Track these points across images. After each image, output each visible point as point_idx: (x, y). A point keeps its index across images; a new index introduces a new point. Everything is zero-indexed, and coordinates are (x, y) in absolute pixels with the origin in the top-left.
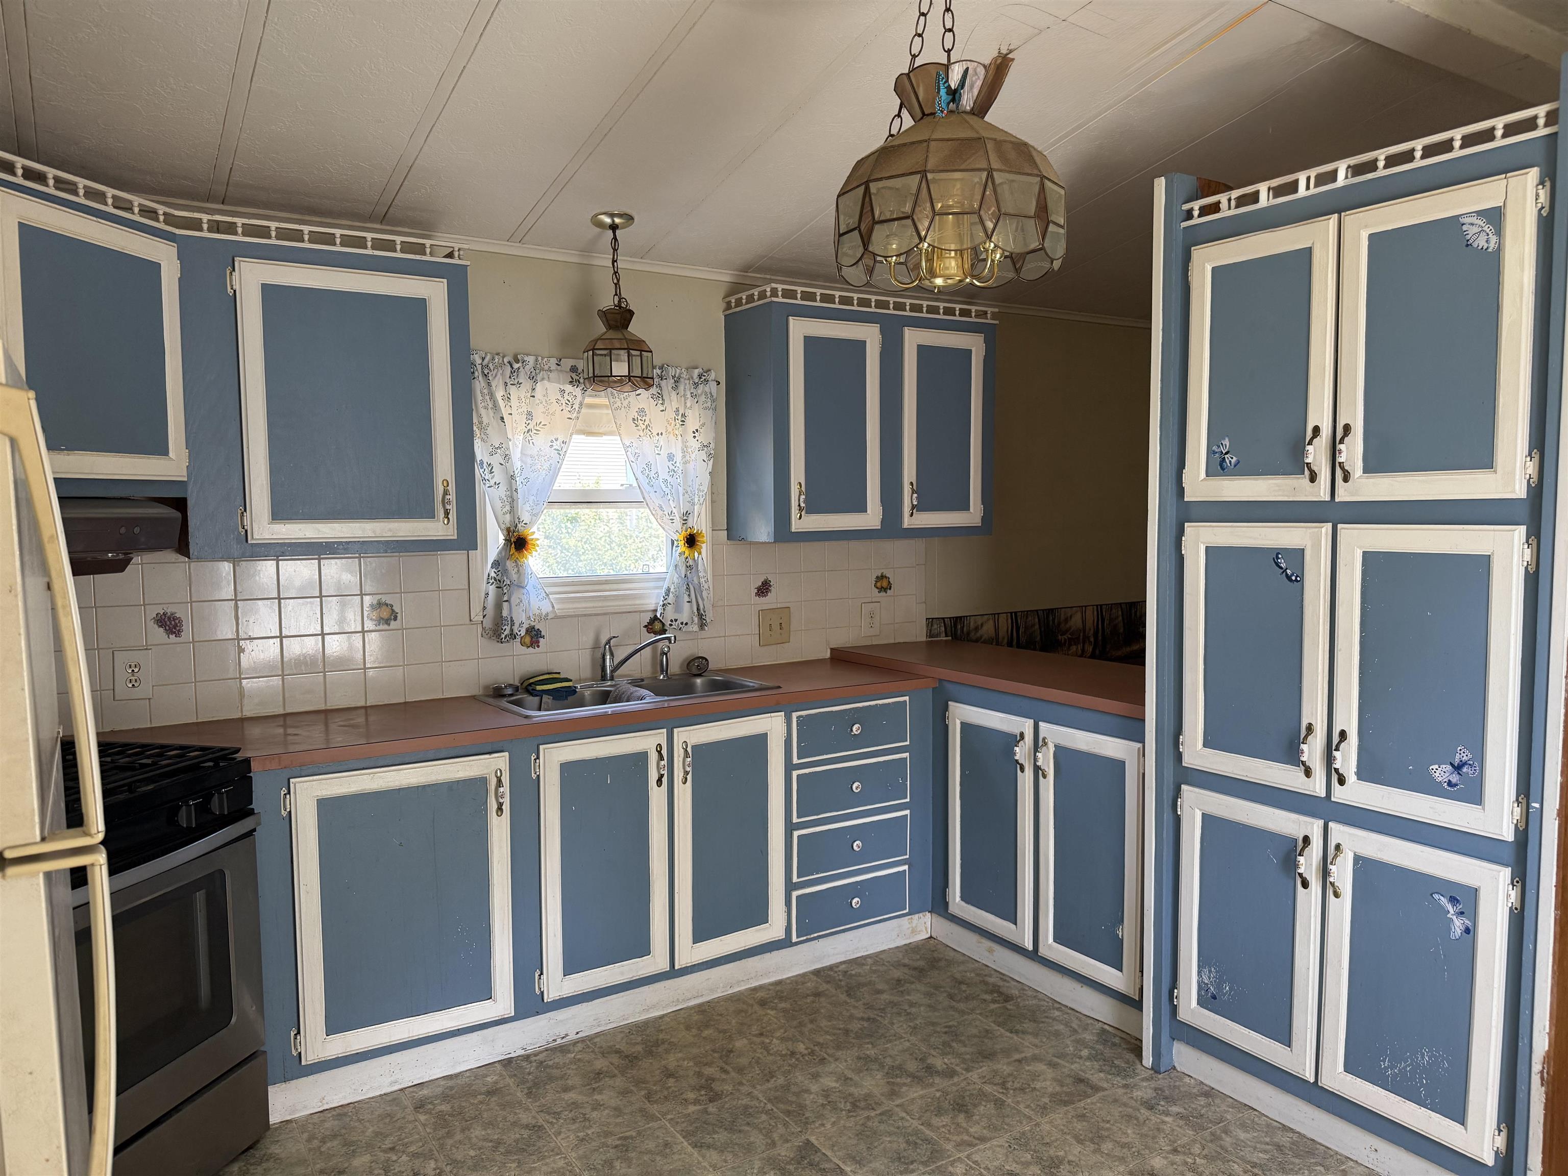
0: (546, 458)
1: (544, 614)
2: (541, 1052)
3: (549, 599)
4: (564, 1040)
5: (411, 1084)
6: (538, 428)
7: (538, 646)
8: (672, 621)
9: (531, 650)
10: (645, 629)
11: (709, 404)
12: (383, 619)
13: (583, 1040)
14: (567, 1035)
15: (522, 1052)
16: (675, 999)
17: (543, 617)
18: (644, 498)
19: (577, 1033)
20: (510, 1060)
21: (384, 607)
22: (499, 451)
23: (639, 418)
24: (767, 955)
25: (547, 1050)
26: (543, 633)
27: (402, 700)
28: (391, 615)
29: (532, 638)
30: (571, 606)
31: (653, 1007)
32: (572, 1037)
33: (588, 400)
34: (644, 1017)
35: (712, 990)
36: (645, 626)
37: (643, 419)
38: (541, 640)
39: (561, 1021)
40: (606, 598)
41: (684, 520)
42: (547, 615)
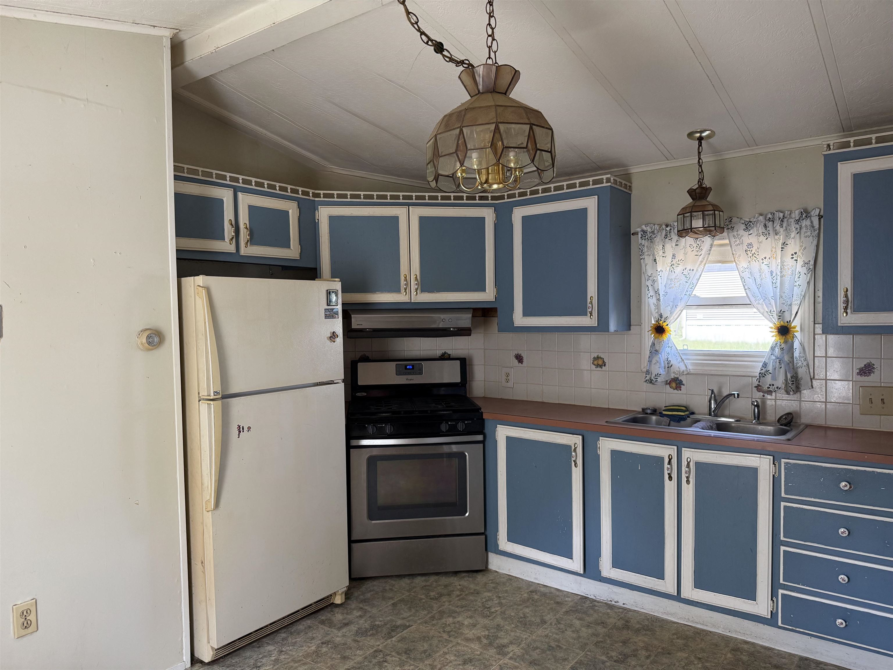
0: (678, 280)
1: (681, 371)
2: (602, 603)
3: (684, 363)
4: (616, 604)
5: (543, 584)
6: (679, 263)
7: (680, 390)
8: (770, 385)
9: (676, 391)
10: (756, 389)
11: (809, 233)
12: (599, 365)
13: (625, 609)
14: (618, 602)
15: (594, 598)
16: (687, 618)
17: (681, 372)
18: (751, 302)
19: (624, 604)
20: (586, 598)
21: (600, 359)
22: (650, 278)
23: (748, 249)
24: (761, 625)
25: (605, 603)
26: (684, 383)
27: (607, 407)
28: (603, 363)
29: (677, 384)
30: (699, 368)
31: (672, 614)
32: (620, 604)
33: (716, 242)
34: (665, 617)
35: (714, 626)
36: (756, 387)
37: (751, 250)
38: (682, 386)
39: (615, 592)
40: (725, 365)
41: (779, 316)
42: (683, 372)
